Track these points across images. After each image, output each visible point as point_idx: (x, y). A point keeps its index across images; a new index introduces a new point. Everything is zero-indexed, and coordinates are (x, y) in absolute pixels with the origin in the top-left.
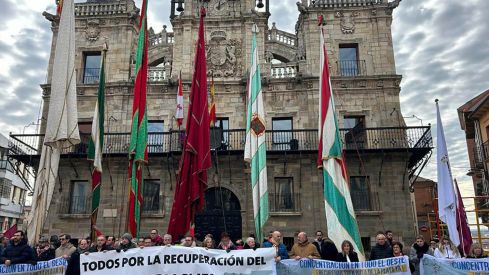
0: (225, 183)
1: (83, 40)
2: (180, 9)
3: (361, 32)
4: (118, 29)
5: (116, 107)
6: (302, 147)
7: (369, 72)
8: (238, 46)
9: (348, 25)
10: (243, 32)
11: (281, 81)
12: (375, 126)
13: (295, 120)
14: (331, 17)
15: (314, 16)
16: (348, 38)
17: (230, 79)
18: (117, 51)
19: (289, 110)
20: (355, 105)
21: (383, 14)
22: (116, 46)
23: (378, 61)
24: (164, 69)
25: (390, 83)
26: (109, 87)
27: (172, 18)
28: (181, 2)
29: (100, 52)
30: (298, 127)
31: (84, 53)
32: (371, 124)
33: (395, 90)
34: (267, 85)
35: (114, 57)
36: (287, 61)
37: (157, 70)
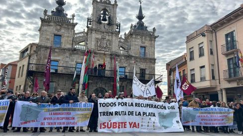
1: (55, 30)
2: (90, 24)
3: (147, 44)
4: (68, 28)
5: (67, 57)
6: (128, 78)
7: (148, 57)
8: (110, 41)
9: (144, 41)
10: (112, 37)
11: (123, 55)
12: (148, 73)
13: (126, 68)
14: (139, 37)
15: (134, 36)
16: (143, 45)
17: (107, 52)
18: (68, 37)
19: (125, 65)
20: (143, 66)
21: (153, 39)
22: (67, 35)
23: (151, 53)
24: (85, 45)
25: (153, 61)
26: (64, 49)
27: (88, 27)
28: (90, 22)
29: (61, 36)
30: (127, 71)
31: (55, 35)
32: (147, 72)
33: (154, 63)
34: (119, 56)
35: (66, 38)
36: (124, 49)
37: (82, 45)
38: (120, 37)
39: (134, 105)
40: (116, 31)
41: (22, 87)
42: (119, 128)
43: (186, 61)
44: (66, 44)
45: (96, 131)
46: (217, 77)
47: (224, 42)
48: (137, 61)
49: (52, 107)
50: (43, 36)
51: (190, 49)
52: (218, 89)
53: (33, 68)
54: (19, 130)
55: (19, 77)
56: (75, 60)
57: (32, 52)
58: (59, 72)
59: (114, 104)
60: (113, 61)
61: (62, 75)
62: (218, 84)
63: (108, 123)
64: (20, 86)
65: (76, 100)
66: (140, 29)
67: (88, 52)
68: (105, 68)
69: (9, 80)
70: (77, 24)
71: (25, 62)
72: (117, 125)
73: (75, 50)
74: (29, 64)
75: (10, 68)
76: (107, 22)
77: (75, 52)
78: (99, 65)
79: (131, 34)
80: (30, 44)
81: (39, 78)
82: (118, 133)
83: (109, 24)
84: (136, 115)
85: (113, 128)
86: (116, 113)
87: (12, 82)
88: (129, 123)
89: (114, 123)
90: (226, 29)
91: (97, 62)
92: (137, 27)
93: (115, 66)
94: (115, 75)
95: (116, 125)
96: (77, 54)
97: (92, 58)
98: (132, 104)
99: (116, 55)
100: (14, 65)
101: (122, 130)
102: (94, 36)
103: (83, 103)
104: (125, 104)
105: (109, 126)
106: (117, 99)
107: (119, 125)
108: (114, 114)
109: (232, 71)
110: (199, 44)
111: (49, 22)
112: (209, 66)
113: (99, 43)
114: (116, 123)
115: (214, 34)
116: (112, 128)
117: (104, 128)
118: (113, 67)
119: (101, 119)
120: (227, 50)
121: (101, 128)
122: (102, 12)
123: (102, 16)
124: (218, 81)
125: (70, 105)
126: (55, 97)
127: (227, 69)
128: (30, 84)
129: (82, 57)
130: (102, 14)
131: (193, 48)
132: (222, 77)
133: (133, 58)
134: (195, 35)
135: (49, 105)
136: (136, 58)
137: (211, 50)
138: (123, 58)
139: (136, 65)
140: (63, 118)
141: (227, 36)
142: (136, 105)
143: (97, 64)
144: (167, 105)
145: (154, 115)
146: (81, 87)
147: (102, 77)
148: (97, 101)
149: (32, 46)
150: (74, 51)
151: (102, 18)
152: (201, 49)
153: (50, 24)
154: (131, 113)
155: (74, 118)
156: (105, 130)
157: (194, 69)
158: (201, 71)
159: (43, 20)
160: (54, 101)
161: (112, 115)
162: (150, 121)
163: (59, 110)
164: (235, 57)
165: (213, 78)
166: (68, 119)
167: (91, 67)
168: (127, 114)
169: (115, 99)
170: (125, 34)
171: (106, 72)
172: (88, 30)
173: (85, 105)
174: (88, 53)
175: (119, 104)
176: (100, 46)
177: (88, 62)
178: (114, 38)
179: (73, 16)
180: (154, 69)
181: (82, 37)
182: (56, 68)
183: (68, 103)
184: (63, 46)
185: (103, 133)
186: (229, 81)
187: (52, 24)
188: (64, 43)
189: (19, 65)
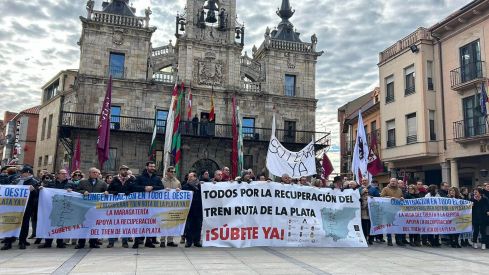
0: (212, 157)
1: (110, 43)
2: (182, 29)
3: (299, 68)
4: (139, 39)
5: (137, 98)
6: (261, 138)
7: (301, 94)
8: (223, 65)
9: (292, 62)
10: (227, 56)
11: (250, 94)
12: (301, 129)
13: (257, 120)
14: (283, 55)
15: (272, 53)
16: (290, 71)
17: (218, 88)
18: (138, 56)
19: (253, 113)
20: (290, 116)
21: (312, 58)
22: (136, 52)
23: (306, 89)
24: (172, 74)
25: (311, 103)
26: (132, 82)
27: (177, 35)
28: (182, 24)
29: (124, 54)
30: (258, 125)
31: (111, 53)
32: (299, 127)
33: (314, 108)
34: (241, 95)
35: (135, 59)
36: (253, 80)
37: (167, 74)
38: (243, 54)
39: (273, 194)
40: (235, 43)
41: (51, 159)
42: (243, 238)
43: (378, 104)
44: (134, 70)
45: (198, 245)
46: (440, 135)
47: (457, 65)
48: (279, 105)
49: (111, 200)
50: (88, 56)
51: (386, 78)
52: (443, 159)
53: (71, 121)
54: (48, 244)
55: (43, 139)
56: (154, 104)
57: (67, 88)
58: (123, 127)
59: (234, 193)
60: (230, 105)
61: (128, 135)
62: (442, 150)
63: (222, 230)
64: (47, 157)
65: (159, 186)
66: (284, 37)
67: (178, 87)
68: (214, 120)
69: (24, 144)
70: (155, 29)
71: (54, 108)
72: (240, 233)
73: (153, 83)
74: (62, 112)
75: (24, 120)
76: (216, 25)
77: (153, 88)
78: (202, 114)
79: (266, 49)
80: (63, 72)
81: (84, 142)
82: (241, 249)
83: (222, 29)
84: (277, 214)
85: (233, 238)
86: (238, 210)
87: (29, 149)
88: (264, 228)
89: (233, 229)
90: (461, 36)
91: (197, 107)
92: (278, 34)
93: (235, 115)
94: (235, 133)
95: (237, 234)
96: (158, 91)
97: (187, 99)
98: (268, 193)
99: (236, 93)
100: (32, 115)
101: (249, 243)
102: (191, 53)
103: (173, 191)
104: (255, 192)
105: (224, 235)
106: (240, 182)
107: (244, 234)
108: (233, 211)
109: (471, 122)
110: (405, 69)
111: (99, 26)
112: (425, 113)
113: (201, 68)
114: (237, 229)
115: (437, 47)
116: (229, 240)
117: (213, 239)
118: (231, 117)
119: (209, 221)
120: (463, 80)
121: (208, 239)
122: (206, 4)
123: (206, 11)
124: (441, 144)
125: (147, 194)
126: (116, 179)
127: (461, 118)
128: (66, 152)
129: (168, 97)
130: (206, 8)
131: (392, 76)
132: (450, 136)
133: (270, 100)
134: (398, 49)
135: (106, 197)
136: (276, 98)
137: (430, 79)
138: (250, 98)
139: (278, 112)
140: (133, 221)
141: (463, 50)
142: (277, 194)
143: (197, 112)
144: (337, 193)
145: (313, 214)
146: (167, 157)
147: (208, 137)
148: (199, 186)
149: (66, 76)
150: (151, 86)
151: (205, 16)
152: (409, 79)
153: (102, 30)
154: (267, 210)
155: (154, 221)
156: (217, 243)
157: (393, 120)
158: (407, 123)
159: (86, 23)
160: (115, 188)
161: (230, 214)
162: (304, 225)
163: (124, 204)
164: (479, 95)
165: (433, 137)
166: (143, 221)
167: (186, 117)
168: (259, 211)
169: (236, 183)
170: (254, 49)
171: (217, 127)
172: (178, 42)
173: (176, 195)
174: (180, 89)
175: (243, 192)
176: (203, 75)
177: (180, 107)
178: (232, 58)
179: (148, 13)
180: (313, 121)
181: (167, 56)
182: (116, 120)
183: (143, 191)
184: (129, 76)
185: (212, 248)
186: (465, 145)
187: (105, 29)
188: (129, 69)
189: (43, 114)
